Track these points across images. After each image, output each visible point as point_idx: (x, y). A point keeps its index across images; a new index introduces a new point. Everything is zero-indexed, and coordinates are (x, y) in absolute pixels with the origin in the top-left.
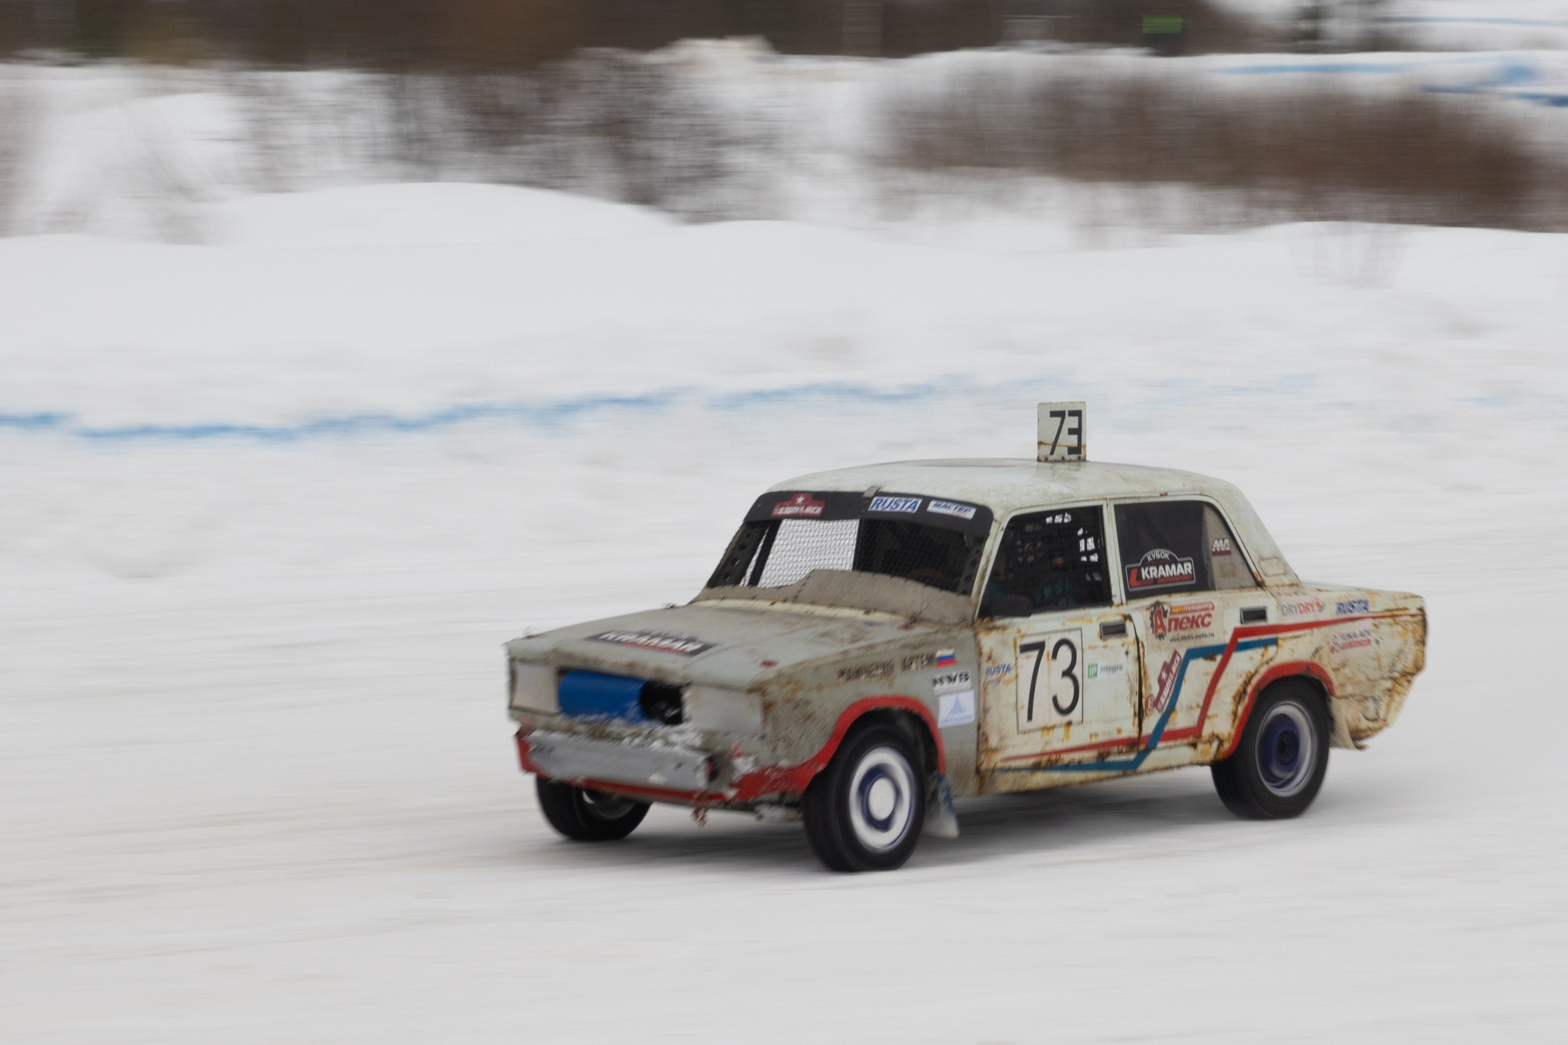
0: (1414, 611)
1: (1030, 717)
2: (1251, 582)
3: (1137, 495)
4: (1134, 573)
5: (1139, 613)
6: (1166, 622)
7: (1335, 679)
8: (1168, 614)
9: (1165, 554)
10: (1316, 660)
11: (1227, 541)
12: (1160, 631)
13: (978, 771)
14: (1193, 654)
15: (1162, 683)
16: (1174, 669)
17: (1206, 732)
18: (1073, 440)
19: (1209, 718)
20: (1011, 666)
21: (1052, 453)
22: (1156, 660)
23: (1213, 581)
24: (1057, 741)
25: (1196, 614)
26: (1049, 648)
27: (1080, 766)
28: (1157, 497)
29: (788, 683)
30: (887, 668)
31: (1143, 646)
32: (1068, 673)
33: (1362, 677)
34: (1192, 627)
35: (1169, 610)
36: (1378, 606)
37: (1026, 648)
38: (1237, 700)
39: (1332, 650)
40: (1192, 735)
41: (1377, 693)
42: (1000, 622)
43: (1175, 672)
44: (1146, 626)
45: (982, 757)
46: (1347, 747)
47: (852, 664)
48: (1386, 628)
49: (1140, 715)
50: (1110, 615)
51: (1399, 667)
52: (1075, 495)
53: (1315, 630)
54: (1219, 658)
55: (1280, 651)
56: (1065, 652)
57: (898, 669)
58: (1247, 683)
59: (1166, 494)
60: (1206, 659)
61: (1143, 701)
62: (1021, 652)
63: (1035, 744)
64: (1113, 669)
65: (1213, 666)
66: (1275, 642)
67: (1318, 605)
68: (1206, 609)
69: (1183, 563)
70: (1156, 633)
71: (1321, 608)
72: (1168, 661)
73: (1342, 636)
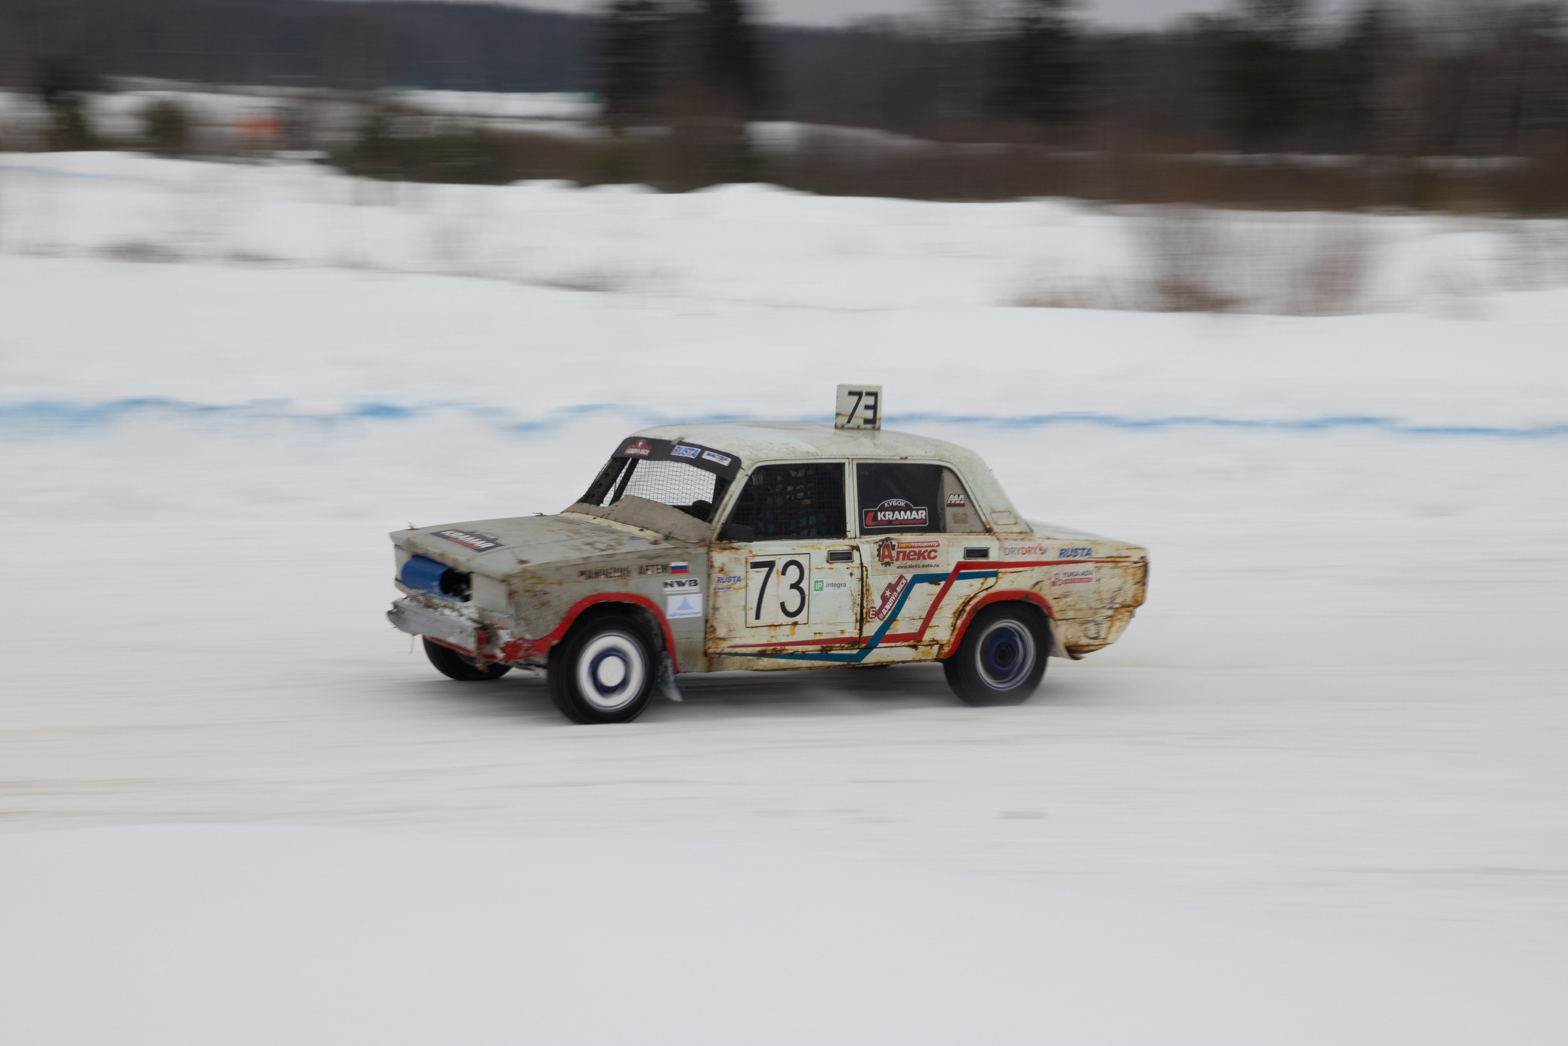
0: (1136, 559)
1: (758, 617)
2: (981, 528)
3: (878, 457)
4: (871, 515)
5: (868, 547)
6: (894, 553)
7: (1055, 606)
8: (896, 548)
9: (902, 503)
10: (1036, 590)
11: (962, 496)
12: (887, 560)
13: (706, 654)
14: (918, 579)
15: (885, 599)
16: (899, 589)
17: (927, 637)
18: (869, 414)
19: (931, 627)
20: (742, 578)
21: (849, 422)
22: (880, 581)
23: (945, 525)
24: (783, 636)
25: (923, 550)
26: (779, 566)
27: (804, 656)
28: (898, 460)
29: (532, 577)
30: (625, 572)
31: (867, 570)
32: (796, 586)
33: (1084, 606)
34: (919, 559)
35: (897, 545)
36: (1101, 553)
37: (755, 565)
38: (957, 615)
39: (1054, 584)
40: (914, 639)
41: (1099, 618)
42: (735, 545)
43: (901, 593)
44: (872, 555)
45: (710, 644)
46: (1063, 657)
47: (592, 567)
48: (1106, 570)
49: (861, 621)
50: (839, 545)
51: (1119, 600)
52: (819, 453)
53: (1036, 568)
54: (943, 583)
55: (999, 581)
56: (793, 573)
57: (634, 573)
58: (966, 604)
59: (906, 458)
60: (931, 583)
61: (865, 611)
62: (752, 568)
63: (762, 637)
64: (839, 586)
65: (936, 589)
66: (995, 575)
67: (1041, 549)
68: (933, 546)
69: (917, 511)
70: (882, 560)
71: (1043, 551)
72: (894, 583)
73: (1065, 574)
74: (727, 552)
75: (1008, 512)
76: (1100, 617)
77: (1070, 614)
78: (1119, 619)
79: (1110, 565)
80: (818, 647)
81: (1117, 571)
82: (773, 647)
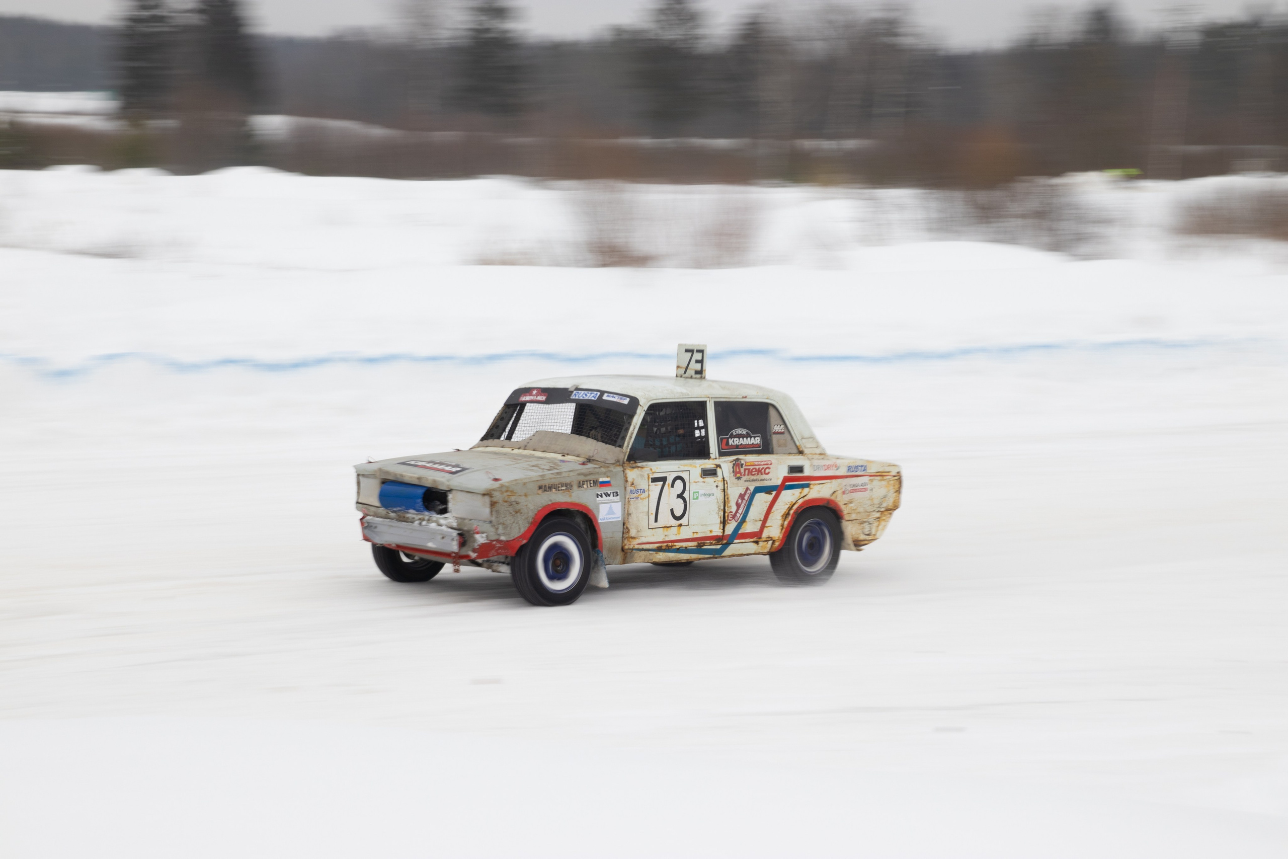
0: (894, 474)
1: (656, 520)
2: (795, 451)
3: (728, 396)
4: (724, 441)
5: (727, 465)
6: (742, 470)
7: (845, 510)
8: (744, 466)
9: (744, 431)
10: (833, 498)
11: (782, 426)
12: (738, 475)
13: (623, 549)
14: (758, 490)
15: (738, 505)
16: (746, 498)
17: (765, 535)
18: (698, 367)
19: (767, 527)
20: (645, 490)
21: (685, 372)
22: (735, 492)
23: (772, 449)
24: (673, 535)
25: (761, 467)
26: (670, 481)
27: (687, 550)
28: (740, 398)
29: (507, 492)
30: (568, 487)
31: (727, 484)
32: (681, 496)
33: (863, 510)
34: (758, 474)
35: (744, 463)
36: (872, 470)
37: (654, 480)
38: (784, 517)
39: (844, 493)
40: (756, 537)
42: (640, 464)
43: (747, 500)
44: (730, 472)
45: (626, 542)
47: (547, 483)
48: (877, 482)
49: (724, 522)
50: (707, 464)
51: (885, 506)
52: (690, 394)
53: (834, 481)
54: (774, 493)
55: (811, 491)
56: (679, 484)
57: (575, 488)
58: (791, 508)
59: (746, 397)
60: (766, 493)
61: (726, 514)
62: (652, 482)
63: (659, 536)
64: (709, 495)
65: (770, 498)
66: (808, 486)
67: (836, 467)
68: (767, 464)
69: (755, 437)
70: (736, 476)
71: (838, 468)
72: (743, 493)
73: (850, 485)
74: (636, 470)
75: (812, 438)
76: (871, 518)
77: (853, 516)
78: (884, 520)
79: (879, 478)
80: (695, 543)
81: (884, 483)
82: (666, 544)
